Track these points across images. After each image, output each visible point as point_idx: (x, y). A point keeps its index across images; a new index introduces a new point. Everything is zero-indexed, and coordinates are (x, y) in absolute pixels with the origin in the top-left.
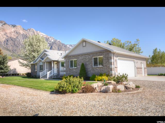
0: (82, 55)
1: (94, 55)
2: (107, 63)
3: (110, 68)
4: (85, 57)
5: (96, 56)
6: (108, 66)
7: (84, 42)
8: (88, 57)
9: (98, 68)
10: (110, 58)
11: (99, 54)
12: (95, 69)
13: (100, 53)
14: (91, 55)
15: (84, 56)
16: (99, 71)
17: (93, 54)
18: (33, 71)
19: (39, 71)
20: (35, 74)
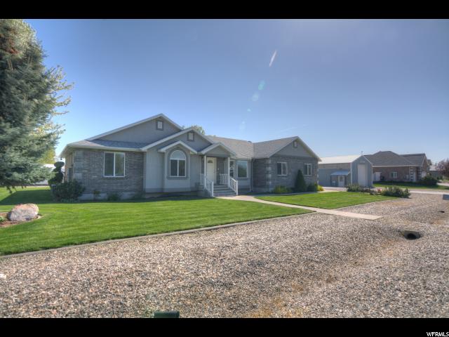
2: (315, 172)
4: (297, 162)
6: (316, 175)
7: (295, 141)
9: (308, 177)
13: (310, 160)
18: (94, 174)
19: (168, 178)
20: (115, 188)
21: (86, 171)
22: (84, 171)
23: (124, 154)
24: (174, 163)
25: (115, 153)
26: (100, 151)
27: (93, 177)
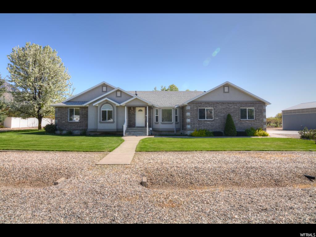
0: (223, 103)
1: (243, 105)
2: (260, 116)
3: (264, 121)
4: (228, 107)
5: (245, 107)
6: (262, 119)
7: (226, 86)
8: (233, 107)
9: (248, 122)
10: (264, 111)
11: (249, 104)
12: (243, 122)
13: (251, 104)
14: (238, 105)
15: (226, 105)
16: (249, 125)
17: (241, 103)
18: (64, 120)
19: (100, 122)
20: (74, 128)
21: (60, 119)
22: (59, 119)
23: (79, 108)
24: (104, 113)
25: (74, 108)
26: (66, 108)
27: (63, 122)
